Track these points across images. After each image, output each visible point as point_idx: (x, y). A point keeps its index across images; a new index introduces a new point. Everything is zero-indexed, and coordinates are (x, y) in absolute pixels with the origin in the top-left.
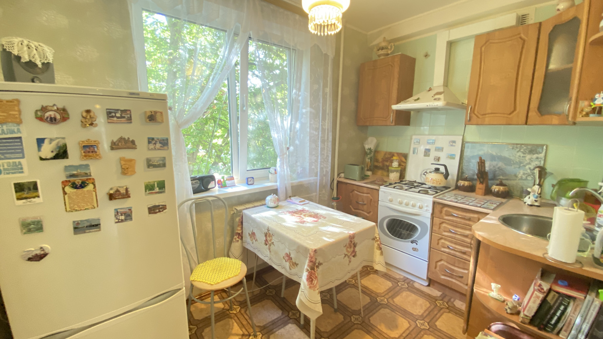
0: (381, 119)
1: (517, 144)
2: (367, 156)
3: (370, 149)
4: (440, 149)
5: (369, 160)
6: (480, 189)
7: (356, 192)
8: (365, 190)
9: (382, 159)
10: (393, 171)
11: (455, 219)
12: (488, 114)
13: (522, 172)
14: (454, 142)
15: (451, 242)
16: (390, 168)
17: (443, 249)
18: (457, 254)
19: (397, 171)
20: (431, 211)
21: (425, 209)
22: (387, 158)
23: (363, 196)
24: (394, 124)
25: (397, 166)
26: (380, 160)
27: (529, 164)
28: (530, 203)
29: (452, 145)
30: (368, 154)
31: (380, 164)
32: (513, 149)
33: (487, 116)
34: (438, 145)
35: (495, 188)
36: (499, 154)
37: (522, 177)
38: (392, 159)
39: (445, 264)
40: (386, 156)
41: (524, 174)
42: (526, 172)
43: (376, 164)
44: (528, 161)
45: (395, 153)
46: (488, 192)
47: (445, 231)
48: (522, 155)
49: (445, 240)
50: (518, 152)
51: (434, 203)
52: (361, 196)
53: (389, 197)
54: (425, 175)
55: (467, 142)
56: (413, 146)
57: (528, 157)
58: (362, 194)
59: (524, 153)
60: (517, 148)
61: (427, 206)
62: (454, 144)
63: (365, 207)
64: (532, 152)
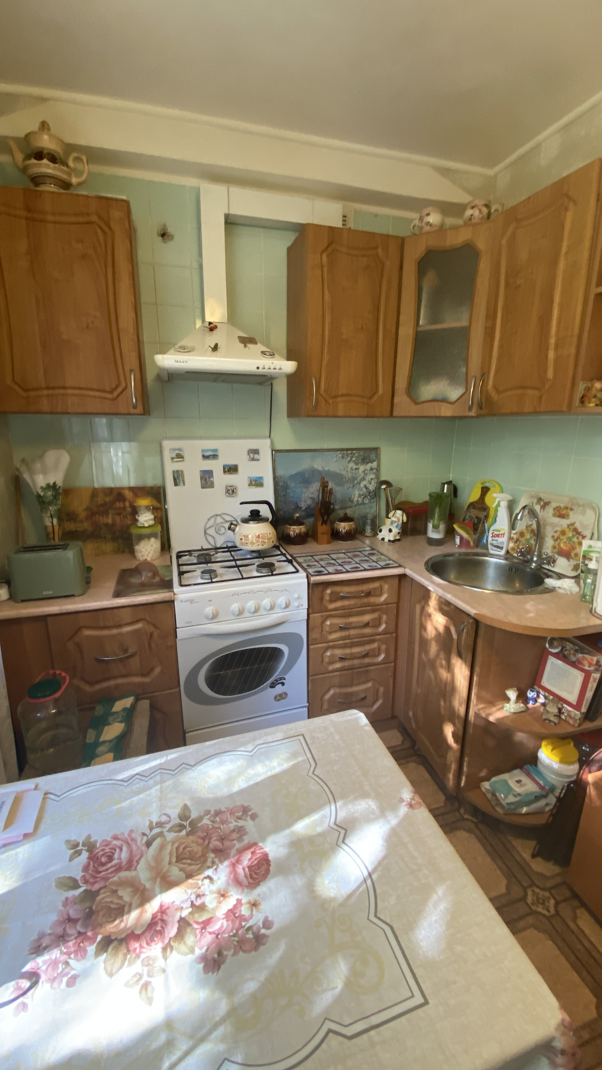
0: (91, 393)
1: (347, 450)
2: (47, 509)
3: (53, 487)
4: (231, 469)
5: (55, 521)
6: (323, 534)
7: (87, 632)
8: (126, 616)
9: (88, 509)
10: (141, 538)
12: (342, 396)
13: (357, 493)
14: (256, 452)
15: (344, 646)
16: (134, 531)
17: (331, 668)
18: (356, 662)
19: (154, 535)
20: (306, 606)
22: (104, 504)
23: (121, 634)
24: (139, 409)
25: (152, 522)
26: (83, 514)
27: (364, 479)
29: (253, 459)
30: (50, 503)
31: (86, 526)
32: (343, 457)
33: (339, 399)
34: (225, 459)
36: (326, 469)
37: (358, 501)
39: (337, 690)
41: (360, 496)
42: (361, 493)
43: (71, 526)
44: (362, 475)
45: (122, 488)
47: (330, 633)
48: (355, 467)
49: (333, 647)
50: (349, 462)
51: (311, 587)
52: (113, 636)
53: (209, 610)
56: (170, 467)
57: (362, 468)
58: (115, 631)
59: (357, 464)
60: (347, 455)
61: (298, 598)
62: (256, 456)
64: (365, 460)
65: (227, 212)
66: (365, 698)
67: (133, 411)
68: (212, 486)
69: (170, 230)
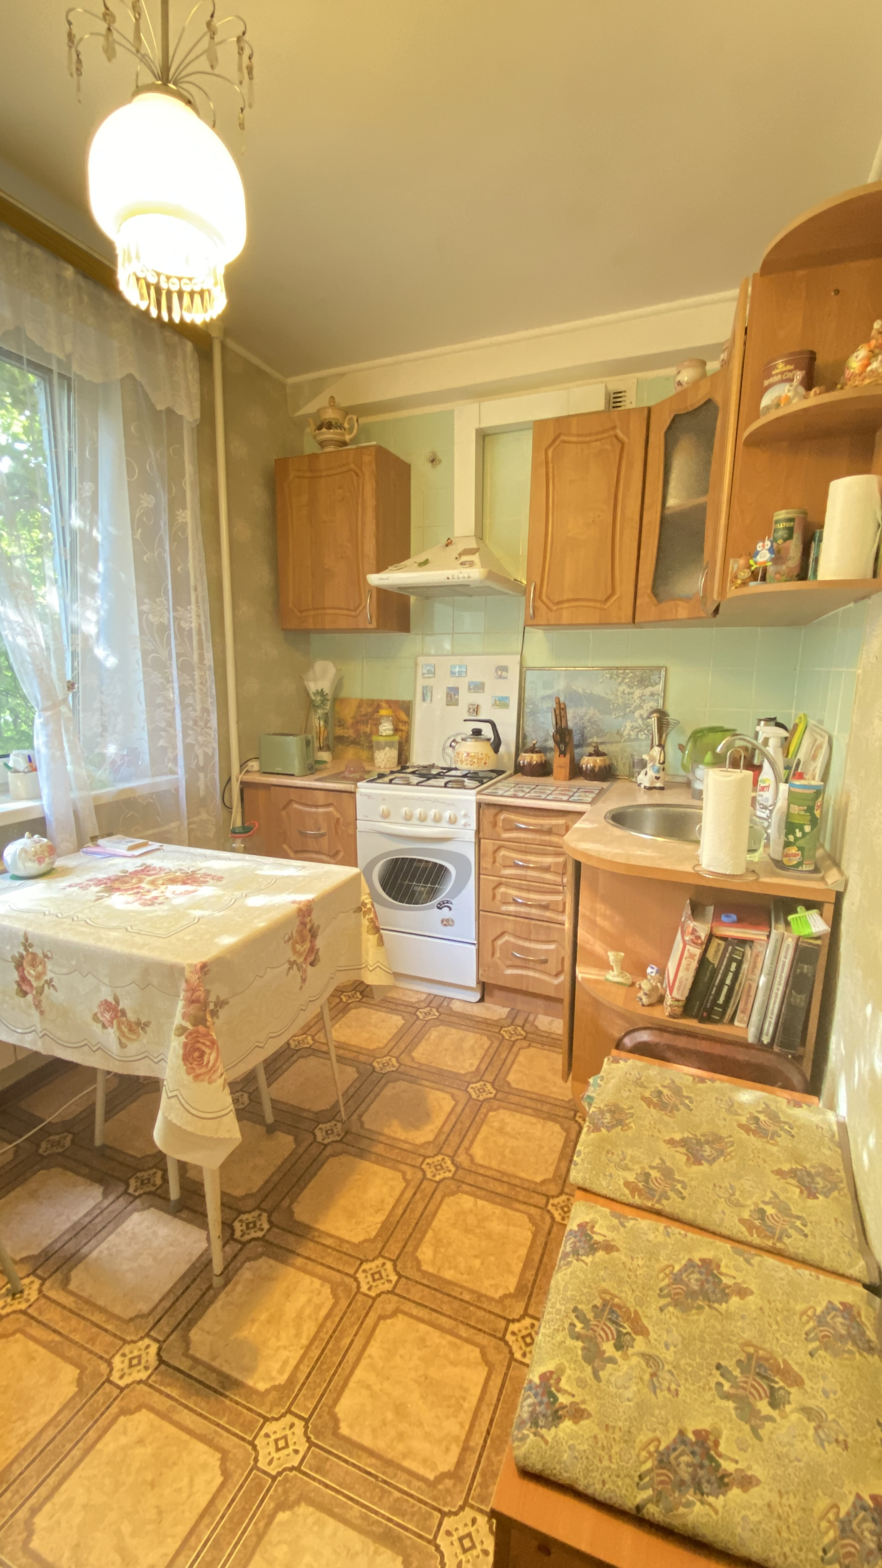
0: (342, 612)
1: (617, 668)
2: (316, 711)
3: (321, 693)
4: (478, 687)
5: (322, 723)
6: (560, 767)
7: (296, 806)
8: (320, 797)
9: (354, 717)
10: (381, 747)
11: (522, 835)
12: (568, 601)
13: (629, 725)
14: (505, 669)
15: (520, 888)
16: (375, 738)
17: (504, 908)
18: (534, 911)
19: (390, 745)
20: (474, 826)
21: (463, 821)
22: (365, 715)
23: (316, 813)
24: (374, 625)
25: (391, 732)
26: (350, 721)
27: (640, 707)
28: (648, 785)
29: (501, 677)
30: (318, 707)
31: (350, 733)
32: (611, 678)
33: (565, 605)
34: (473, 676)
35: (588, 762)
36: (588, 691)
37: (629, 735)
38: (376, 716)
39: (512, 939)
40: (363, 711)
41: (633, 728)
42: (635, 724)
43: (340, 732)
44: (638, 702)
45: (381, 701)
46: (576, 772)
47: (505, 867)
48: (627, 690)
49: (507, 885)
50: (620, 684)
51: (479, 805)
52: (311, 813)
53: (383, 807)
54: (454, 748)
55: (529, 669)
56: (421, 682)
57: (638, 693)
58: (313, 810)
59: (630, 687)
60: (618, 675)
61: (465, 816)
62: (504, 674)
63: (325, 841)
64: (643, 682)
65: (477, 426)
66: (545, 962)
67: (369, 626)
68: (456, 704)
69: (440, 455)
